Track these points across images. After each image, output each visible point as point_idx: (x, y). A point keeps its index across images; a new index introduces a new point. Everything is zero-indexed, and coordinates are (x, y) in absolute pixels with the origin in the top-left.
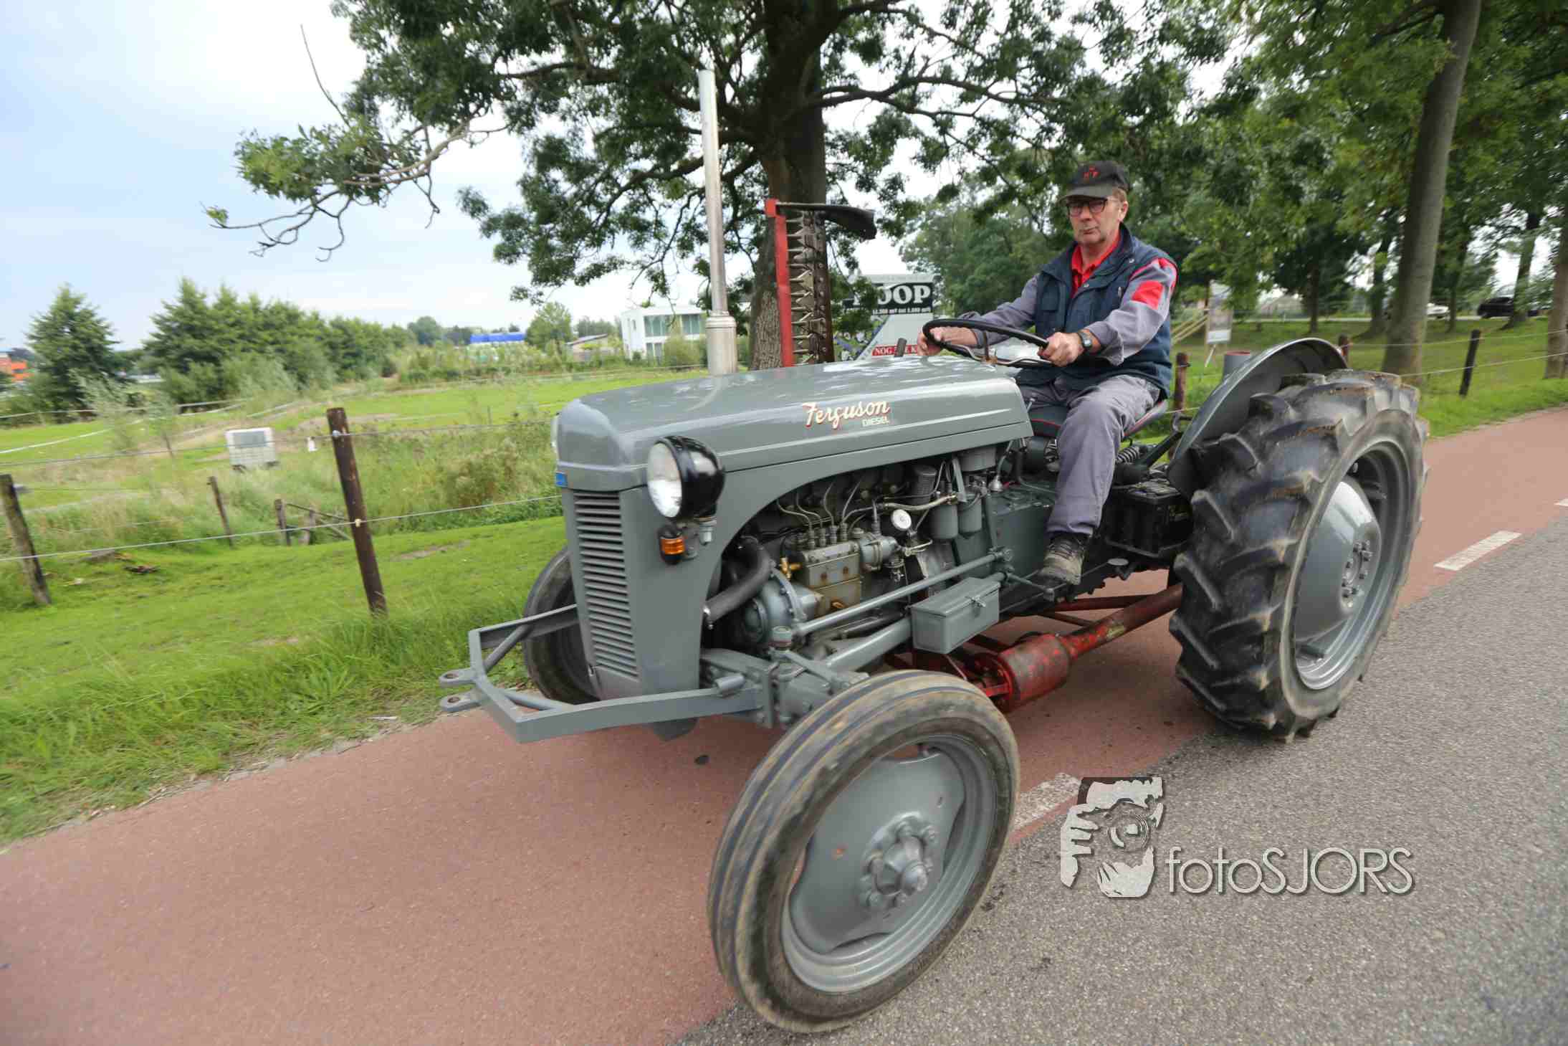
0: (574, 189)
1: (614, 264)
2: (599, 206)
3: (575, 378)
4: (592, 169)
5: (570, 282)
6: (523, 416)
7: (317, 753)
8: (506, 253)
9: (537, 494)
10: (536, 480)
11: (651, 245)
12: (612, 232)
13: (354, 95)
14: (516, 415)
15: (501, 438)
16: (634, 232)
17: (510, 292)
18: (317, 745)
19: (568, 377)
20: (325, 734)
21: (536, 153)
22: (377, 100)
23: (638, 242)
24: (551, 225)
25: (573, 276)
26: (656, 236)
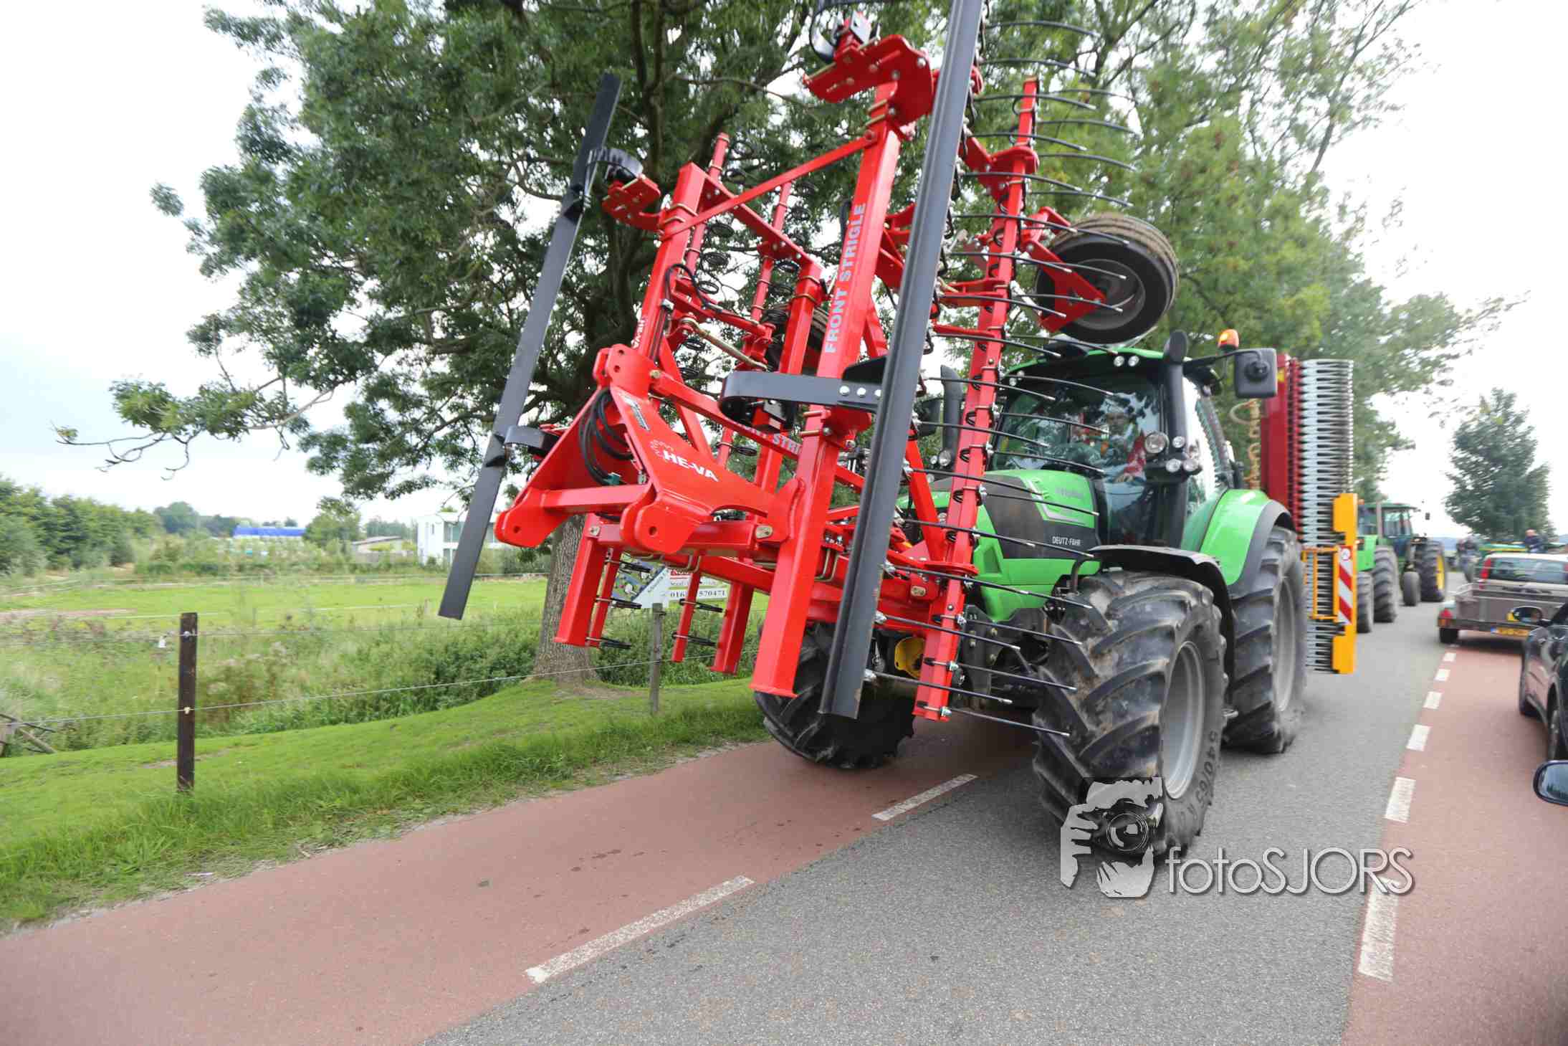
0: (400, 418)
1: (426, 483)
2: (419, 432)
3: (359, 581)
4: (418, 403)
5: (380, 495)
6: (299, 618)
7: (139, 902)
8: (321, 466)
9: (304, 702)
10: (304, 689)
11: (465, 469)
12: (430, 455)
13: (201, 327)
14: (289, 618)
15: (267, 642)
16: (450, 458)
17: (318, 501)
18: (139, 896)
19: (352, 579)
20: (144, 888)
21: (367, 386)
22: (222, 333)
23: (452, 466)
24: (370, 445)
25: (384, 489)
26: (471, 461)
